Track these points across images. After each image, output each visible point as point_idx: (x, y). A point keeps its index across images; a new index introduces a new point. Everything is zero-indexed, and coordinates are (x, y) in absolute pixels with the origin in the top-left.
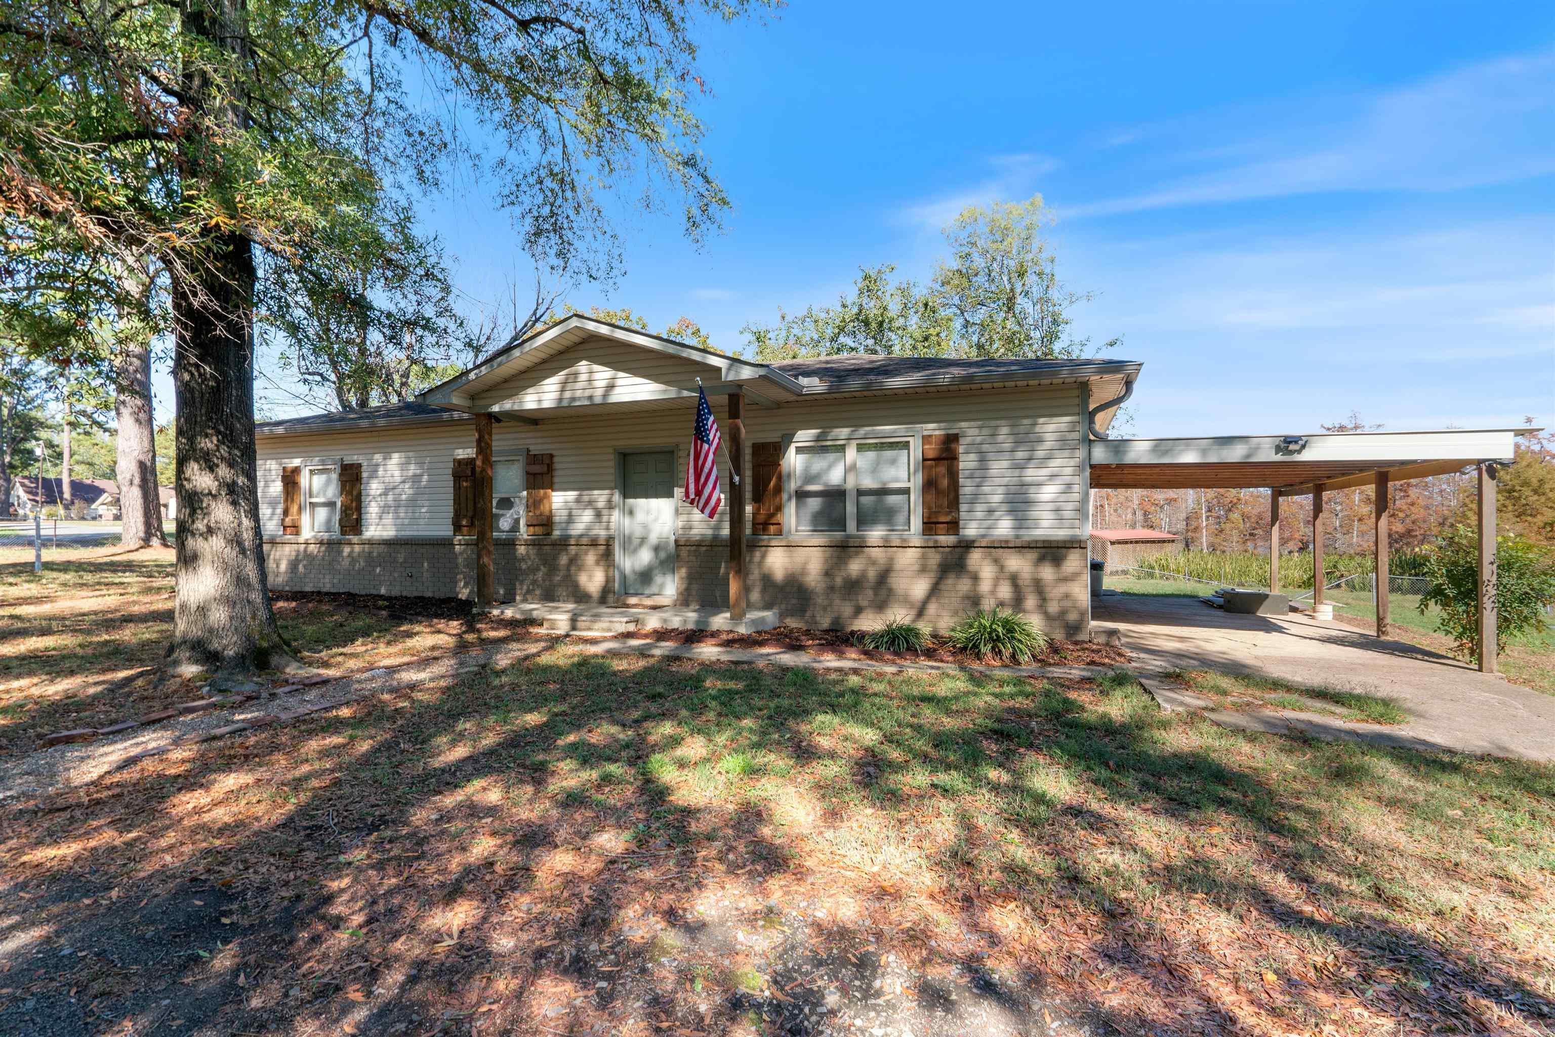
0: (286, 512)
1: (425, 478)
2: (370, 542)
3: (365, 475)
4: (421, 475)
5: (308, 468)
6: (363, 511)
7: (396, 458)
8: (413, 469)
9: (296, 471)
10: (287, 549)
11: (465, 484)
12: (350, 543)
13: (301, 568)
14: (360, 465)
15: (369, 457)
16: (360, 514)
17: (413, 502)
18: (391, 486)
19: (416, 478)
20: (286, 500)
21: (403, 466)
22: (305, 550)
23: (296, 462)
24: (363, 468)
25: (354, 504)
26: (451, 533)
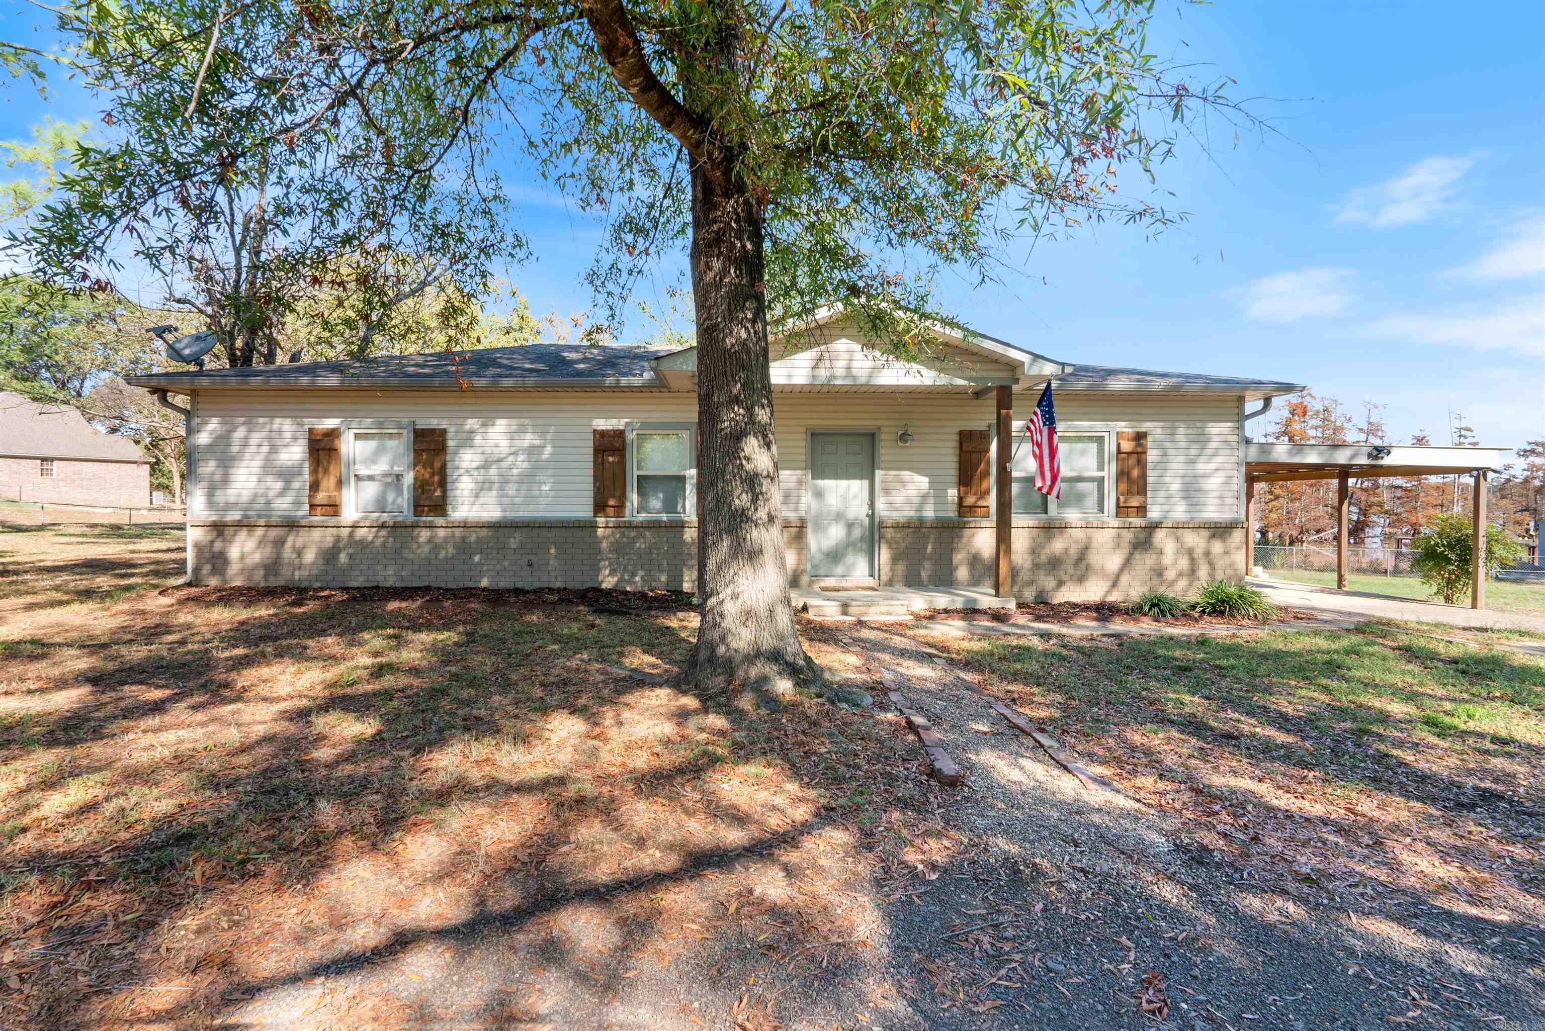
0: (315, 487)
1: (548, 450)
2: (465, 525)
3: (451, 443)
4: (543, 447)
5: (352, 432)
6: (449, 487)
7: (501, 425)
8: (529, 439)
9: (333, 434)
10: (317, 534)
11: (611, 459)
12: (431, 527)
13: (343, 558)
14: (444, 432)
15: (459, 421)
16: (444, 491)
17: (528, 479)
18: (495, 458)
19: (532, 451)
20: (314, 471)
21: (512, 435)
22: (351, 535)
23: (330, 423)
24: (450, 435)
25: (436, 478)
26: (592, 514)
